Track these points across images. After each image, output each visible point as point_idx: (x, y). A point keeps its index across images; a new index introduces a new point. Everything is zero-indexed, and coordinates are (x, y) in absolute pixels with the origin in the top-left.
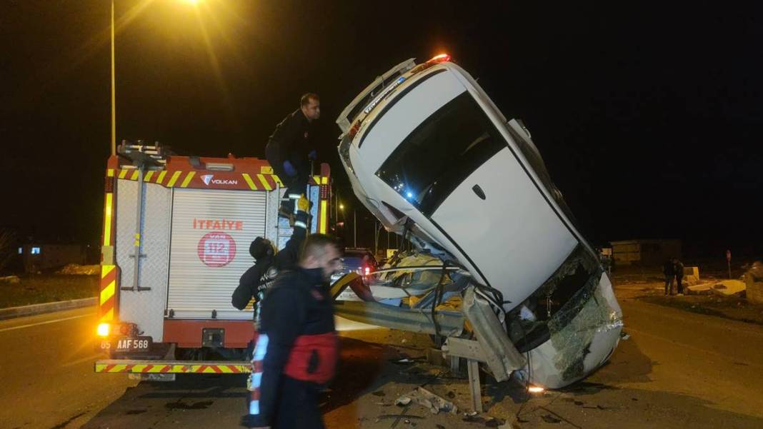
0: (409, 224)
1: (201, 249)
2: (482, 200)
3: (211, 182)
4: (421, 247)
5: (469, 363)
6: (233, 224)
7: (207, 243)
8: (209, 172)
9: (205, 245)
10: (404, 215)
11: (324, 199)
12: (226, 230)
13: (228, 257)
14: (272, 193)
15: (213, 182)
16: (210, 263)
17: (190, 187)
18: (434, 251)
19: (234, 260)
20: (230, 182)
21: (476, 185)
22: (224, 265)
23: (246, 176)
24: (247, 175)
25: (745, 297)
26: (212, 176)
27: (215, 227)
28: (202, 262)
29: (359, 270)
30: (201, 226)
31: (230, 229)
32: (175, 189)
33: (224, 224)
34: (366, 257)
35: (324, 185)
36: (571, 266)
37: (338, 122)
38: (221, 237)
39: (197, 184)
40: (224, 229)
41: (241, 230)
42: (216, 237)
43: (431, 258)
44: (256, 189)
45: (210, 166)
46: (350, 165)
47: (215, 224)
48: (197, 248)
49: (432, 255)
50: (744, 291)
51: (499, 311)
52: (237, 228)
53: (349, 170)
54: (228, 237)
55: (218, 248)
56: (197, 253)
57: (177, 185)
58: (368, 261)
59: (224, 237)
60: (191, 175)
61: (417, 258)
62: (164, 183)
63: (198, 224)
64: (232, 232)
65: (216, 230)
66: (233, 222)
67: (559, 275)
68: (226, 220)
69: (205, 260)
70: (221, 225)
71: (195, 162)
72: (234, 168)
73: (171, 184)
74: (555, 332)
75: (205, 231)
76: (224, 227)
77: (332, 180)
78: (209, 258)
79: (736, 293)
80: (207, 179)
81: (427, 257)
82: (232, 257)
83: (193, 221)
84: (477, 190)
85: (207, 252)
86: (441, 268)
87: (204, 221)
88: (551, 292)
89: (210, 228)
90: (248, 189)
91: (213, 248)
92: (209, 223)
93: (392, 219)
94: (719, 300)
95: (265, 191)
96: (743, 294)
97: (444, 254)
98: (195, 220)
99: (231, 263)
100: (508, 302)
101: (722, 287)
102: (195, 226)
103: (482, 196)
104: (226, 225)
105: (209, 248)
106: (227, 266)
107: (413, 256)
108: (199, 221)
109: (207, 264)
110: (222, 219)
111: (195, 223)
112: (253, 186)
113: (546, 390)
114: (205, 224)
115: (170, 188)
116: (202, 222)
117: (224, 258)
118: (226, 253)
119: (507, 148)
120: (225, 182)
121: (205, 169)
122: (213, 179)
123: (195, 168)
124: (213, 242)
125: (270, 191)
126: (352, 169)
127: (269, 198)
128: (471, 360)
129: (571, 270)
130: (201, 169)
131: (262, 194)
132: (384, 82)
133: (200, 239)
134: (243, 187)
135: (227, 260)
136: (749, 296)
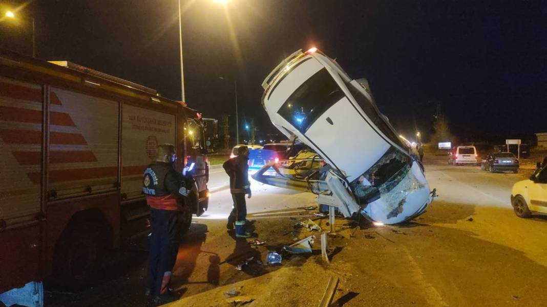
2: (331, 125)
5: (330, 207)
10: (293, 133)
21: (328, 118)
37: (262, 85)
51: (344, 183)
61: (306, 154)
67: (380, 163)
74: (384, 193)
81: (312, 153)
84: (329, 121)
88: (374, 172)
100: (350, 176)
103: (332, 123)
113: (385, 224)
128: (331, 206)
129: (386, 161)
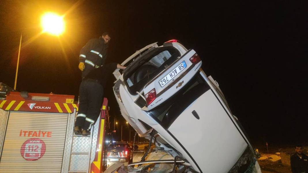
0: (154, 133)
1: (23, 149)
2: (197, 120)
3: (34, 108)
4: (158, 146)
6: (45, 133)
7: (27, 145)
8: (33, 102)
9: (26, 147)
10: (151, 128)
11: (103, 118)
12: (41, 137)
13: (40, 154)
14: (72, 114)
15: (36, 108)
16: (28, 158)
17: (20, 110)
18: (166, 149)
19: (43, 156)
20: (46, 108)
21: (194, 111)
22: (37, 159)
23: (57, 105)
24: (57, 103)
25: (281, 163)
26: (35, 104)
27: (34, 135)
28: (22, 158)
29: (122, 152)
30: (25, 135)
31: (43, 137)
32: (11, 111)
33: (40, 133)
34: (126, 146)
35: (104, 110)
36: (244, 159)
37: (114, 73)
38: (37, 141)
39: (25, 109)
40: (39, 136)
41: (51, 137)
42: (34, 141)
43: (165, 153)
44: (62, 112)
45: (34, 98)
46: (119, 97)
47: (34, 133)
48: (20, 148)
49: (166, 152)
50: (281, 160)
52: (48, 136)
53: (118, 100)
54: (42, 142)
55: (34, 149)
56: (20, 152)
57: (12, 109)
58: (127, 148)
59: (39, 141)
60: (22, 103)
61: (157, 154)
62: (4, 108)
63: (23, 134)
64: (45, 139)
65: (35, 137)
66: (46, 132)
67: (238, 165)
68: (41, 131)
69: (24, 156)
70: (38, 134)
71: (24, 95)
72: (50, 99)
73: (8, 108)
75: (27, 138)
76: (39, 135)
77: (109, 107)
78: (28, 155)
79: (277, 161)
80: (31, 106)
81: (163, 152)
82: (42, 154)
83: (20, 132)
84: (195, 114)
85: (26, 151)
86: (174, 162)
87: (27, 132)
89: (30, 136)
90: (57, 112)
91: (31, 149)
92: (30, 133)
93: (144, 130)
94: (272, 164)
95: (68, 113)
96: (280, 161)
97: (172, 151)
98: (21, 130)
99: (42, 158)
101: (271, 158)
102: (21, 135)
103: (198, 117)
104: (41, 134)
105: (28, 149)
106: (39, 160)
107: (155, 152)
108: (24, 132)
109: (25, 159)
110: (39, 131)
111: (21, 133)
112: (60, 110)
114: (27, 134)
115: (7, 111)
116: (25, 132)
117: (37, 155)
118: (39, 152)
119: (210, 90)
120: (43, 108)
121: (31, 100)
122: (36, 106)
123: (24, 99)
124: (31, 145)
125: (71, 113)
126: (121, 99)
127: (70, 117)
129: (244, 161)
130: (29, 100)
131: (65, 115)
132: (141, 53)
133: (23, 143)
134: (54, 110)
135: (39, 156)
136: (283, 162)
